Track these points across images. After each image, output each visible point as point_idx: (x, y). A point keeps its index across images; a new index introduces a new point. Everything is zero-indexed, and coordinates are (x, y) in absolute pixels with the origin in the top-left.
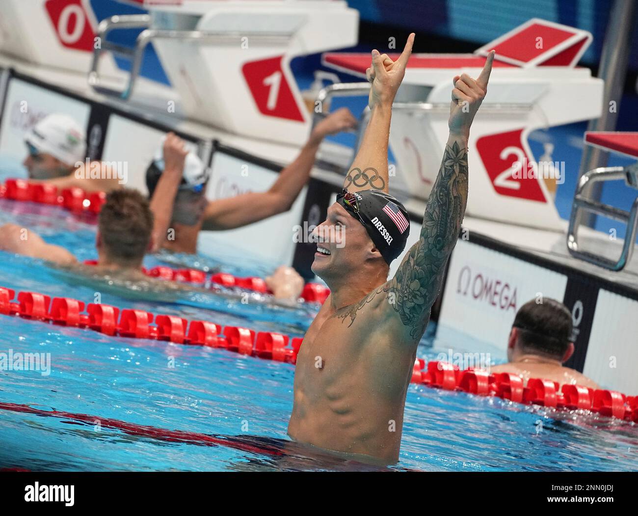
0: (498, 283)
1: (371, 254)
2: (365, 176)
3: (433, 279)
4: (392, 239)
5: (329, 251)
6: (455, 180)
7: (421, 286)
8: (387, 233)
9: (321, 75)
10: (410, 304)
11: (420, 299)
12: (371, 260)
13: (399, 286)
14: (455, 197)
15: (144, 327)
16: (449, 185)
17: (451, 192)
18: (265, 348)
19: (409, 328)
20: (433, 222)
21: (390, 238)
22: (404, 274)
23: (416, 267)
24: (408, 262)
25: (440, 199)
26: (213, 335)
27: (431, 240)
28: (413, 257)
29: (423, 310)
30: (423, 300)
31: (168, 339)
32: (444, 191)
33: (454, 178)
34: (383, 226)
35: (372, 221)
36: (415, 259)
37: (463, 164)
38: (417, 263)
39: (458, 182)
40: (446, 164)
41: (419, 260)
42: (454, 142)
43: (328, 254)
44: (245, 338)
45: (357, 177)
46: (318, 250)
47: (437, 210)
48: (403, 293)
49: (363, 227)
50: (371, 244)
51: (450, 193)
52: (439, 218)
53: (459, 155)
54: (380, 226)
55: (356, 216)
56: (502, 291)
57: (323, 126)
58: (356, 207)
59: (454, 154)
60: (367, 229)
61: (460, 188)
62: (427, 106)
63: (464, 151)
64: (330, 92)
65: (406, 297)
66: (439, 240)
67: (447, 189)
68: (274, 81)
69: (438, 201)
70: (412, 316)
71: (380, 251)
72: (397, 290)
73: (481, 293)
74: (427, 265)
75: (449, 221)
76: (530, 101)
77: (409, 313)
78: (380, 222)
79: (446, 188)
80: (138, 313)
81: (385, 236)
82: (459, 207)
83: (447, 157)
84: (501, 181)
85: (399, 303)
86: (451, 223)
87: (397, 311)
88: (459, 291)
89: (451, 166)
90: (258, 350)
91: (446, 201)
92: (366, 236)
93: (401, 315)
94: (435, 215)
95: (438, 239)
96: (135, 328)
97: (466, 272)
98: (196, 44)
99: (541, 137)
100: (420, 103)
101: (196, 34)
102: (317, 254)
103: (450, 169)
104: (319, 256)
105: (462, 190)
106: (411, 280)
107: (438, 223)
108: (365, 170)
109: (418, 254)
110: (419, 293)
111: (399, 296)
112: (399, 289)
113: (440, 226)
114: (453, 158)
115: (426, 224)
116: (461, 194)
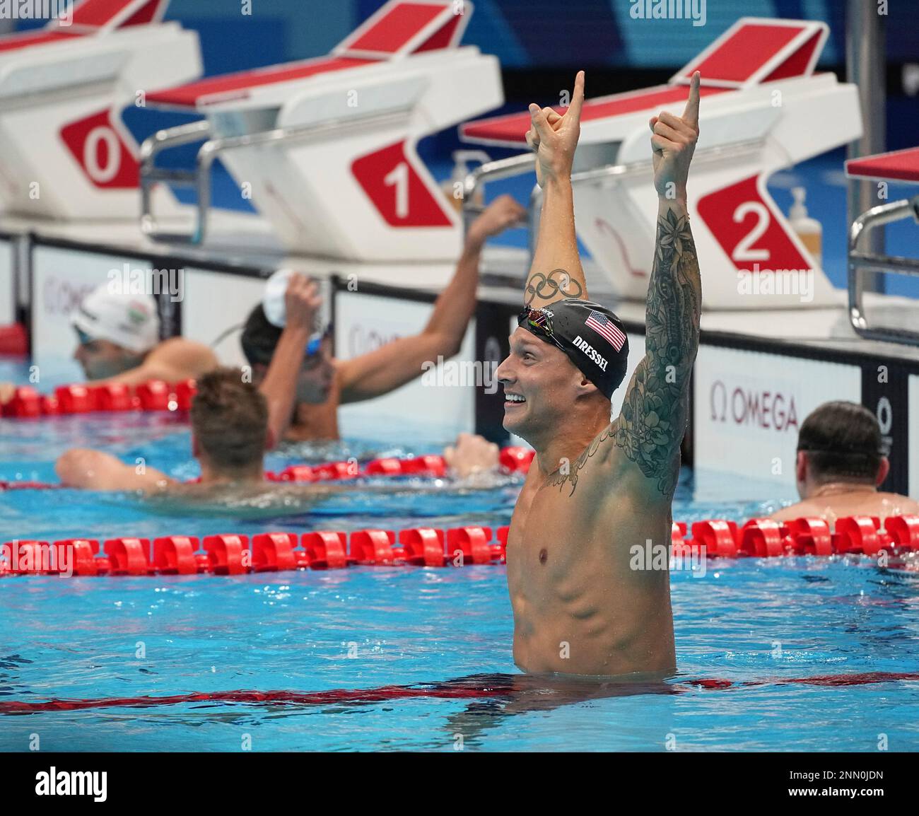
0: (766, 395)
1: (581, 389)
2: (552, 283)
3: (674, 406)
4: (607, 363)
5: (522, 397)
6: (679, 262)
7: (661, 418)
8: (598, 355)
9: (462, 156)
10: (650, 448)
11: (662, 437)
12: (583, 398)
13: (630, 425)
14: (684, 286)
15: (287, 555)
16: (673, 271)
17: (677, 280)
19: (654, 481)
20: (659, 326)
21: (604, 362)
22: (633, 407)
23: (648, 393)
24: (636, 389)
25: (663, 292)
26: (384, 546)
27: (662, 353)
28: (642, 381)
29: (669, 452)
30: (667, 438)
31: (324, 566)
32: (666, 281)
33: (678, 260)
34: (590, 347)
35: (574, 342)
36: (645, 383)
37: (685, 239)
38: (649, 387)
39: (684, 264)
40: (663, 242)
41: (651, 384)
42: (668, 210)
43: (522, 402)
44: (430, 542)
45: (541, 285)
46: (508, 397)
47: (662, 309)
48: (637, 434)
49: (563, 353)
50: (579, 376)
51: (676, 282)
52: (666, 320)
53: (678, 227)
54: (586, 347)
55: (550, 341)
56: (774, 405)
57: (479, 226)
58: (547, 328)
59: (671, 227)
60: (570, 356)
61: (688, 273)
62: (618, 170)
63: (683, 219)
64: (479, 177)
65: (643, 438)
66: (673, 350)
68: (398, 177)
69: (661, 297)
70: (655, 463)
71: (593, 383)
72: (628, 431)
73: (745, 414)
74: (663, 389)
75: (682, 320)
76: (759, 133)
77: (650, 460)
78: (584, 342)
79: (669, 276)
80: (275, 538)
81: (596, 360)
82: (692, 298)
83: (662, 233)
84: (741, 252)
85: (634, 449)
86: (685, 323)
87: (634, 460)
88: (714, 417)
89: (669, 244)
90: (451, 555)
91: (672, 294)
92: (569, 366)
93: (640, 464)
94: (660, 316)
95: (672, 348)
96: (275, 558)
97: (718, 389)
98: (280, 147)
99: (785, 181)
100: (608, 167)
101: (277, 134)
102: (507, 404)
103: (669, 249)
104: (511, 407)
105: (691, 274)
106: (645, 413)
107: (667, 326)
108: (551, 274)
109: (648, 375)
110: (659, 429)
111: (633, 438)
112: (631, 429)
113: (671, 330)
114: (670, 232)
115: (651, 331)
116: (691, 281)
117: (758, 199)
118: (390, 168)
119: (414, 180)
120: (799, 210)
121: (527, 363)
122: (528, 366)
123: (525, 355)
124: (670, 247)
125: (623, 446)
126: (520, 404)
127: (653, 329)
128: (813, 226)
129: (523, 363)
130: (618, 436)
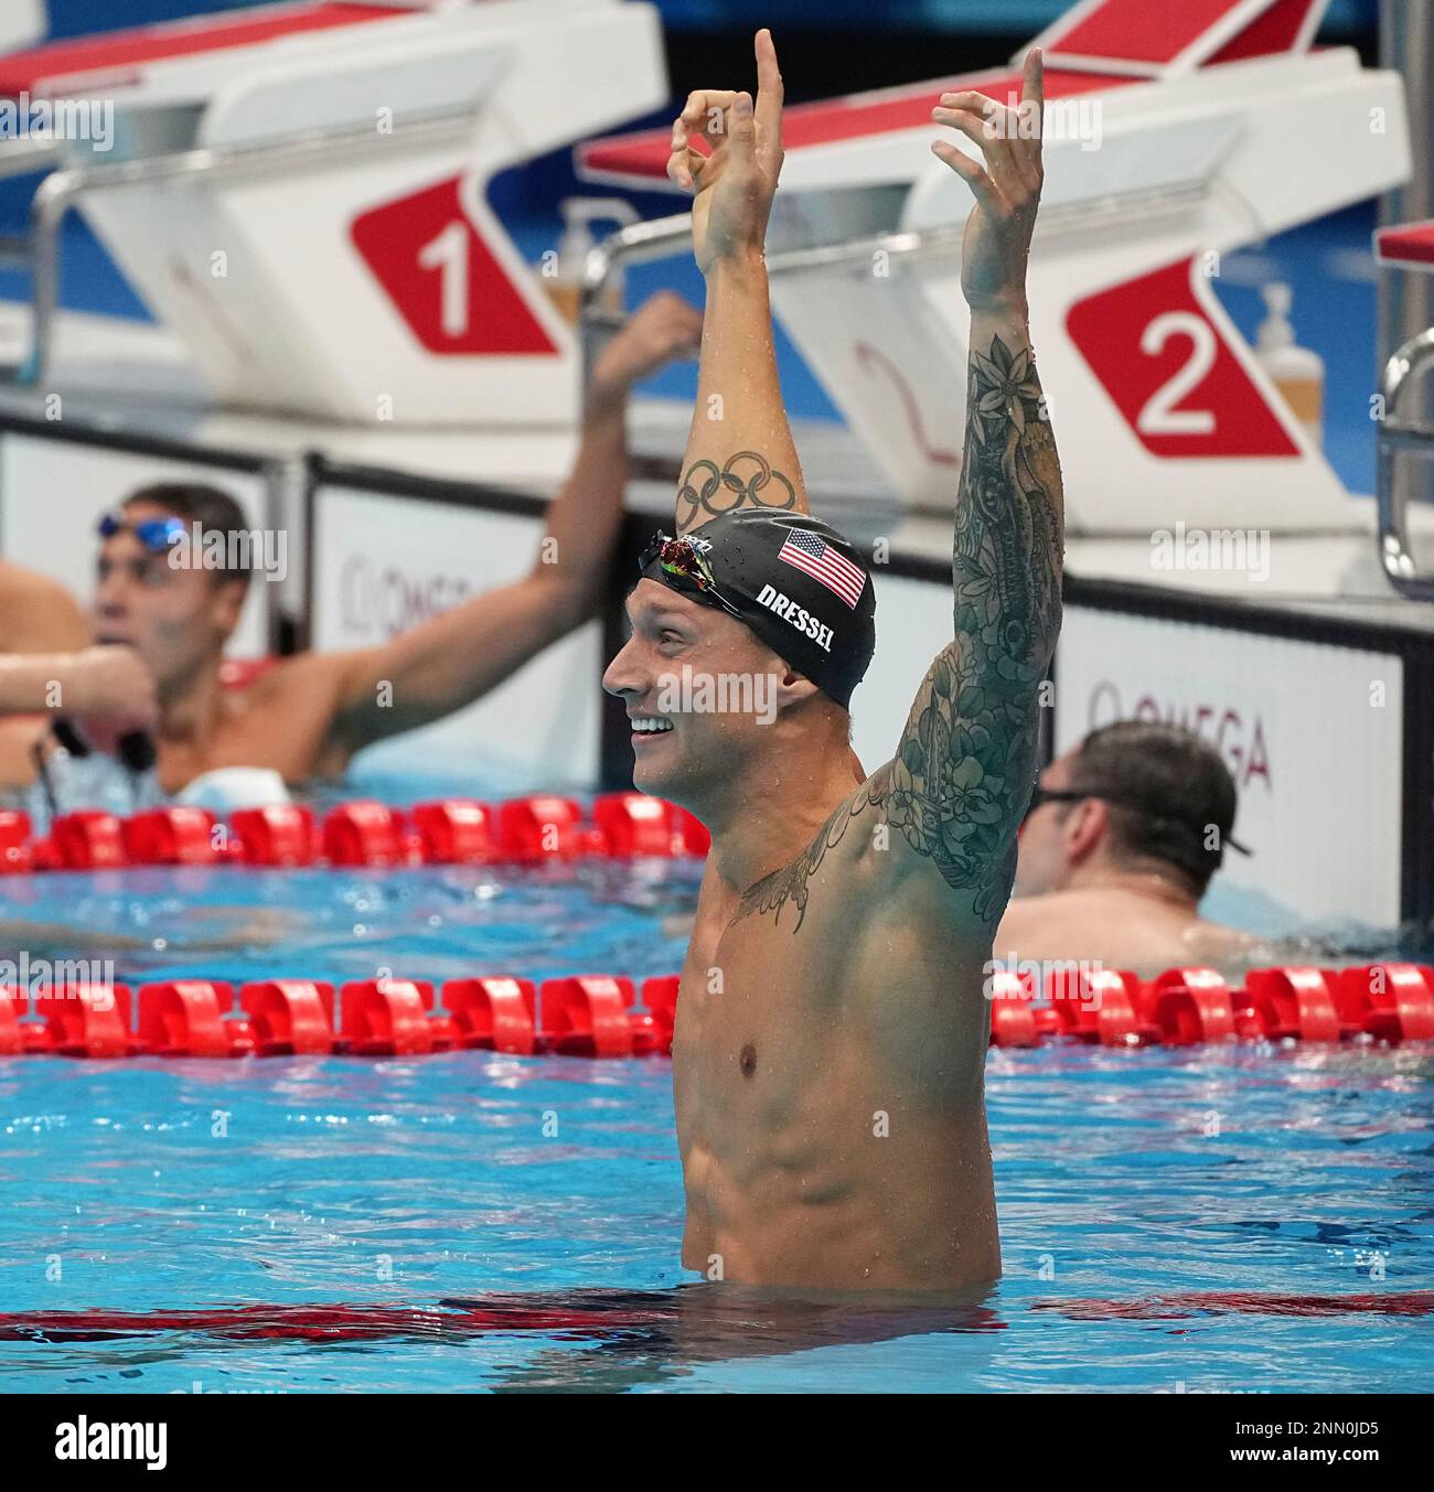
0: (1204, 712)
1: (786, 694)
2: (734, 481)
3: (1015, 745)
4: (831, 633)
5: (666, 721)
6: (1019, 445)
7: (988, 770)
8: (812, 620)
9: (580, 210)
10: (963, 830)
11: (989, 808)
13: (919, 784)
14: (1030, 495)
15: (212, 1027)
16: (1007, 464)
17: (1016, 483)
18: (568, 1025)
19: (966, 897)
20: (983, 581)
21: (826, 632)
22: (926, 746)
23: (959, 721)
24: (933, 709)
25: (990, 509)
26: (412, 1013)
27: (988, 636)
28: (946, 695)
29: (1001, 837)
30: (999, 809)
31: (287, 1050)
32: (995, 485)
33: (1016, 441)
34: (794, 605)
35: (760, 599)
36: (952, 700)
37: (1029, 396)
38: (963, 708)
39: (1029, 448)
40: (984, 405)
41: (967, 701)
42: (993, 337)
43: (666, 730)
44: (507, 1007)
45: (710, 487)
46: (636, 726)
47: (987, 544)
48: (935, 801)
49: (737, 625)
50: (776, 667)
51: (1013, 487)
52: (997, 566)
53: (1013, 374)
54: (785, 605)
55: (708, 600)
56: (1221, 732)
59: (999, 373)
60: (755, 629)
61: (1039, 467)
62: (904, 242)
63: (1023, 357)
64: (616, 254)
65: (947, 811)
66: (1012, 628)
67: (1003, 477)
68: (447, 251)
69: (986, 519)
70: (972, 859)
71: (807, 678)
72: (913, 797)
74: (992, 711)
75: (1028, 565)
76: (1198, 171)
78: (781, 597)
79: (999, 476)
80: (187, 991)
81: (808, 630)
82: (1048, 520)
83: (982, 386)
84: (1158, 416)
85: (927, 832)
86: (1035, 571)
87: (927, 854)
89: (996, 410)
90: (550, 1034)
91: (1008, 512)
93: (939, 862)
94: (985, 561)
95: (1010, 624)
96: (185, 1032)
97: (1105, 699)
98: (205, 187)
99: (1250, 271)
100: (882, 237)
101: (199, 160)
102: (635, 739)
103: (998, 419)
104: (644, 742)
105: (1045, 469)
106: (955, 760)
107: (999, 581)
108: (731, 462)
109: (959, 683)
110: (982, 793)
111: (925, 811)
112: (921, 791)
113: (1007, 587)
114: (999, 384)
115: (965, 591)
116: (1044, 483)
117: (1193, 307)
118: (432, 232)
119: (480, 260)
120: (1278, 330)
121: (667, 650)
122: (669, 656)
123: (662, 634)
124: (999, 416)
125: (901, 826)
126: (661, 735)
127: (970, 586)
128: (1305, 364)
129: (659, 652)
130: (892, 805)
